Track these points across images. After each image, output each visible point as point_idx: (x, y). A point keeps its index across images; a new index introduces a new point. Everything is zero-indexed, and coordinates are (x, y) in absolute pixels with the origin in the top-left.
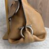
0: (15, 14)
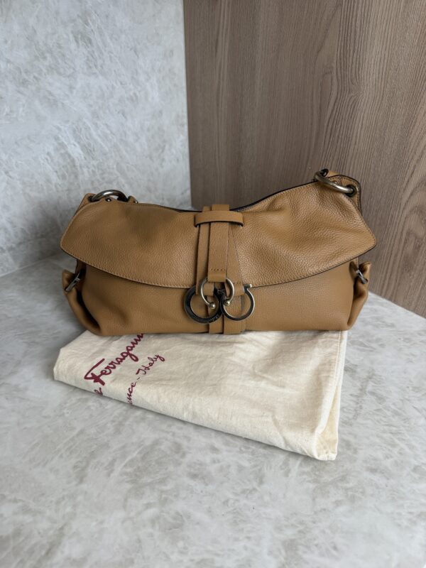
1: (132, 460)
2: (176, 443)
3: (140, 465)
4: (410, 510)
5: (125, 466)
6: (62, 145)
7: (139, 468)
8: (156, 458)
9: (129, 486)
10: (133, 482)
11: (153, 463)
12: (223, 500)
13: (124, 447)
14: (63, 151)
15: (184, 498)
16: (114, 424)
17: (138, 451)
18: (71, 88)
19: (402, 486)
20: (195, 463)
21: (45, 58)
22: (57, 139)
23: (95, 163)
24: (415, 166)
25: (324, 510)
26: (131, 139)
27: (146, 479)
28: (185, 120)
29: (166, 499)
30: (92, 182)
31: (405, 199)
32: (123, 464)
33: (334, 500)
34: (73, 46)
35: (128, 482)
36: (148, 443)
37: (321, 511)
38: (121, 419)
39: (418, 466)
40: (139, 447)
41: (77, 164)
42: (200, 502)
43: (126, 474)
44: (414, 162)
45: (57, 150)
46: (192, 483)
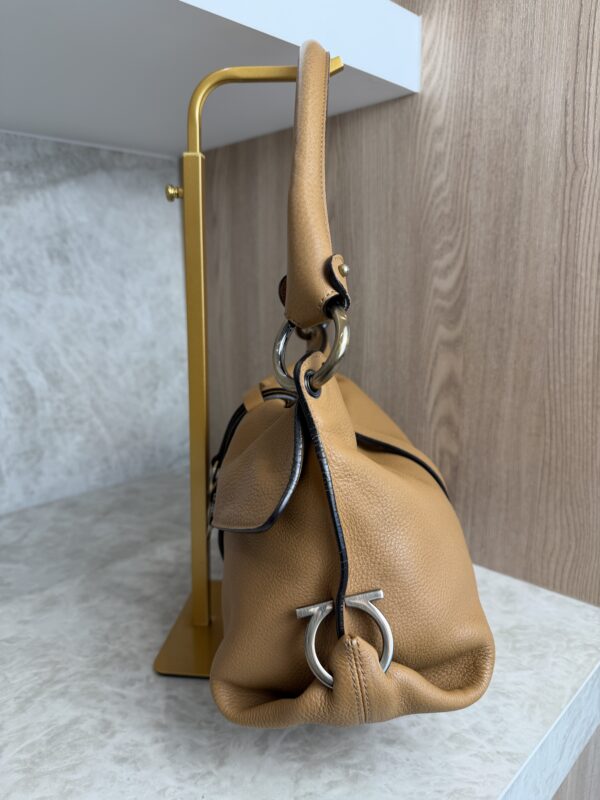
0: (272, 520)
1: (33, 745)
2: (104, 720)
3: (43, 749)
4: (438, 788)
5: (21, 751)
6: (19, 371)
7: (40, 753)
8: (70, 740)
9: (17, 777)
10: (26, 771)
11: (64, 747)
12: (158, 788)
13: (25, 728)
14: (20, 378)
15: (100, 789)
16: (18, 701)
17: (46, 731)
18: (39, 307)
19: (430, 759)
20: (127, 744)
21: (10, 273)
22: (13, 363)
23: (61, 396)
24: (432, 372)
25: (311, 794)
26: (112, 371)
27: (47, 767)
28: (185, 355)
29: (70, 792)
30: (56, 421)
31: (429, 410)
32: (18, 749)
33: (326, 781)
34: (46, 262)
35: (17, 772)
36: (62, 722)
37: (305, 796)
38: (30, 694)
39: (456, 734)
40: (49, 727)
41: (38, 395)
42: (123, 792)
43: (18, 761)
44: (430, 366)
45: (11, 376)
46: (116, 768)
